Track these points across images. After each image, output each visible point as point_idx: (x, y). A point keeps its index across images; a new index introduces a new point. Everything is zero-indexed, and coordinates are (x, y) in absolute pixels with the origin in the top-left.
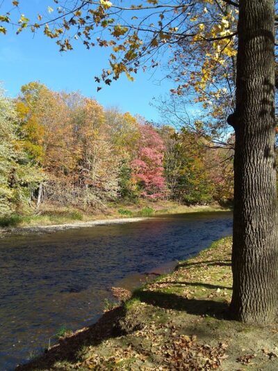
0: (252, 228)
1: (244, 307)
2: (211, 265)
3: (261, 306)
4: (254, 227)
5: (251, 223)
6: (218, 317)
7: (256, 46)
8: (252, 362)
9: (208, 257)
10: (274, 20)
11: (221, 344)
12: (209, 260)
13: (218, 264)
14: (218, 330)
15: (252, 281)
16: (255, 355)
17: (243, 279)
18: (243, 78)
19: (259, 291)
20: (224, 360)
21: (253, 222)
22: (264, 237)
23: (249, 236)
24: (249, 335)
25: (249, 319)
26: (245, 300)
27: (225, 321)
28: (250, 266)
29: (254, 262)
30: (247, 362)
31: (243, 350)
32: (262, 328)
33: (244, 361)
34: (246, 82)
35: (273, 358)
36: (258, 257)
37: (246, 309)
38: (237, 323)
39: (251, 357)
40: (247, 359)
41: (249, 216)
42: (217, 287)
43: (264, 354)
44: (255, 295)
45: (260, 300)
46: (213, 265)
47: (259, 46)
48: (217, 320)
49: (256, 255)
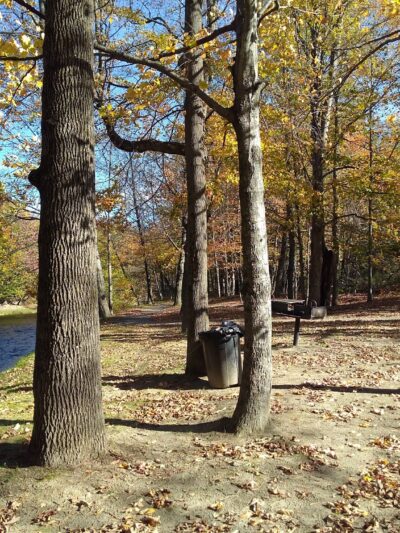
0: (62, 331)
1: (49, 445)
2: (13, 391)
3: (72, 439)
4: (65, 330)
5: (60, 325)
6: (11, 465)
7: (67, 78)
8: (52, 520)
9: (10, 381)
10: (92, 47)
11: (10, 503)
12: (10, 384)
13: (22, 389)
14: (8, 484)
15: (60, 407)
16: (59, 509)
17: (47, 404)
18: (50, 121)
19: (70, 418)
20: (12, 525)
21: (63, 323)
22: (78, 342)
23: (58, 343)
24: (53, 483)
25: (56, 459)
26: (50, 435)
27: (19, 470)
28: (58, 385)
29: (64, 379)
30: (47, 521)
31: (43, 505)
32: (72, 470)
33: (41, 520)
34: (55, 126)
35: (83, 508)
36: (69, 371)
37: (51, 448)
38: (37, 468)
39: (52, 513)
40: (47, 517)
41: (58, 315)
42: (15, 422)
43: (72, 505)
44: (64, 425)
45: (71, 431)
46: (16, 391)
47: (72, 79)
48: (9, 470)
49: (66, 369)
